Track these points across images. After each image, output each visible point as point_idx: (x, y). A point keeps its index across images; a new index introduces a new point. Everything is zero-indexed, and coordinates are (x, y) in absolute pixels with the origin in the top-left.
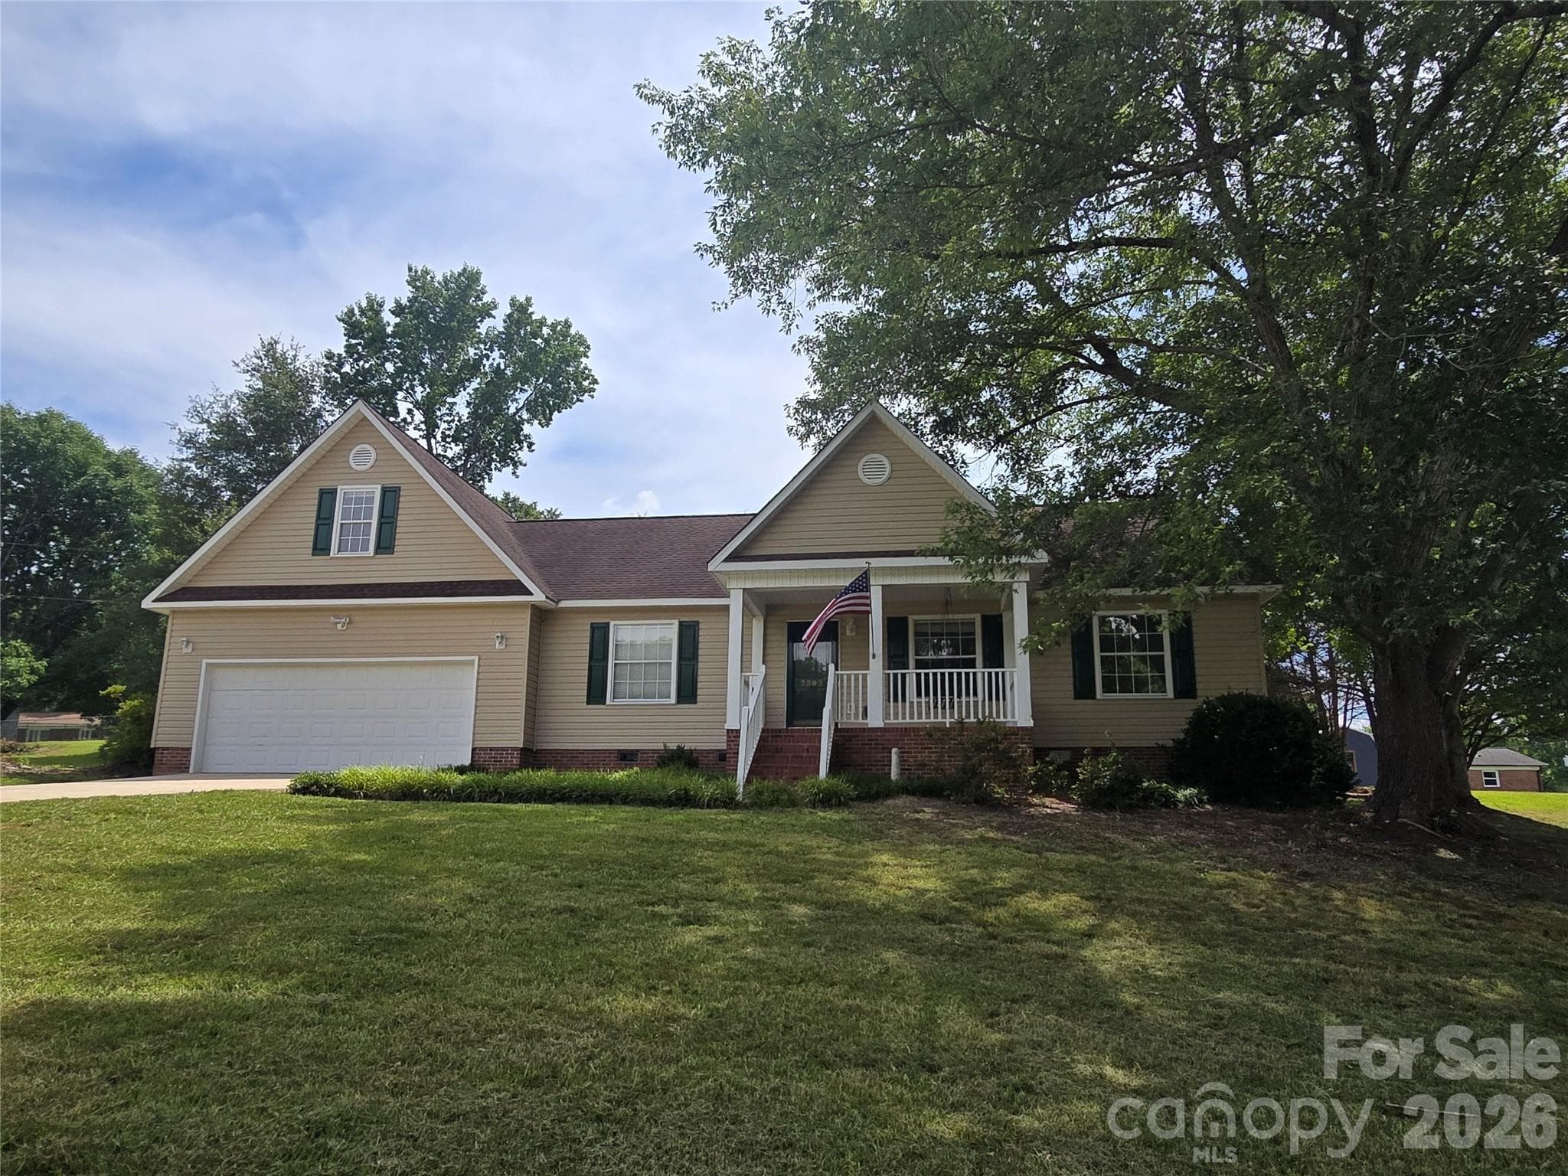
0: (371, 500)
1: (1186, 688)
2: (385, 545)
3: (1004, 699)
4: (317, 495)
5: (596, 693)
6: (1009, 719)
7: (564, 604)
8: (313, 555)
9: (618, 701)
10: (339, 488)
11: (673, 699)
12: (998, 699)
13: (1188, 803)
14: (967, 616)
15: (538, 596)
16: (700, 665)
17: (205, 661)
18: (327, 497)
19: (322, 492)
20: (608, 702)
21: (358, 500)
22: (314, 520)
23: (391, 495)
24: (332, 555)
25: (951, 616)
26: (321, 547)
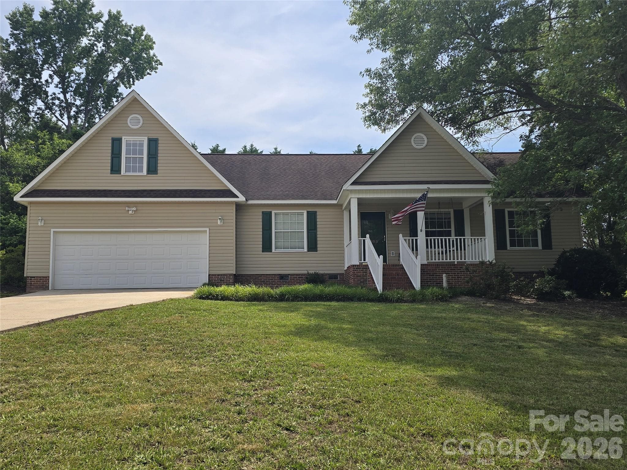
0: (141, 145)
1: (547, 245)
2: (152, 169)
3: (465, 249)
4: (110, 141)
5: (267, 247)
6: (467, 260)
7: (250, 202)
8: (111, 174)
9: (278, 251)
10: (123, 138)
11: (306, 250)
12: (461, 249)
13: (569, 297)
14: (447, 210)
15: (241, 198)
16: (318, 233)
17: (52, 230)
18: (116, 143)
19: (114, 140)
20: (273, 251)
21: (135, 145)
22: (110, 155)
23: (153, 144)
24: (122, 174)
25: (442, 210)
26: (115, 169)
